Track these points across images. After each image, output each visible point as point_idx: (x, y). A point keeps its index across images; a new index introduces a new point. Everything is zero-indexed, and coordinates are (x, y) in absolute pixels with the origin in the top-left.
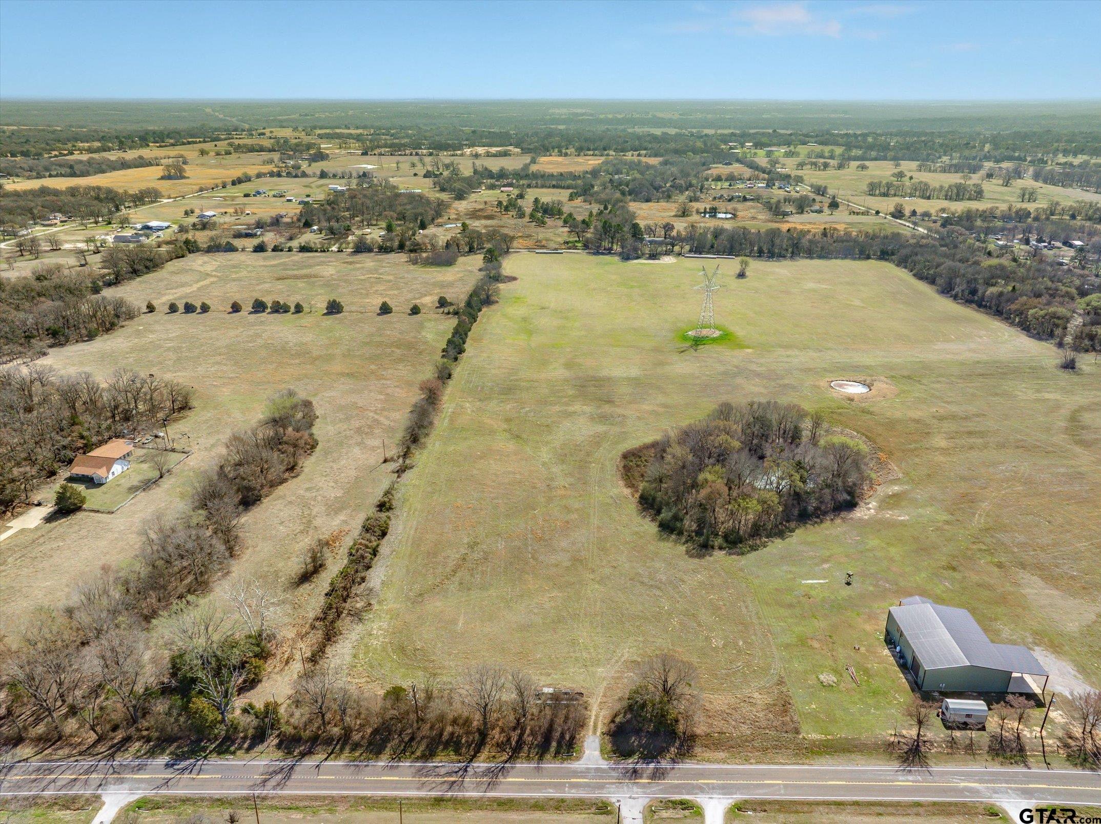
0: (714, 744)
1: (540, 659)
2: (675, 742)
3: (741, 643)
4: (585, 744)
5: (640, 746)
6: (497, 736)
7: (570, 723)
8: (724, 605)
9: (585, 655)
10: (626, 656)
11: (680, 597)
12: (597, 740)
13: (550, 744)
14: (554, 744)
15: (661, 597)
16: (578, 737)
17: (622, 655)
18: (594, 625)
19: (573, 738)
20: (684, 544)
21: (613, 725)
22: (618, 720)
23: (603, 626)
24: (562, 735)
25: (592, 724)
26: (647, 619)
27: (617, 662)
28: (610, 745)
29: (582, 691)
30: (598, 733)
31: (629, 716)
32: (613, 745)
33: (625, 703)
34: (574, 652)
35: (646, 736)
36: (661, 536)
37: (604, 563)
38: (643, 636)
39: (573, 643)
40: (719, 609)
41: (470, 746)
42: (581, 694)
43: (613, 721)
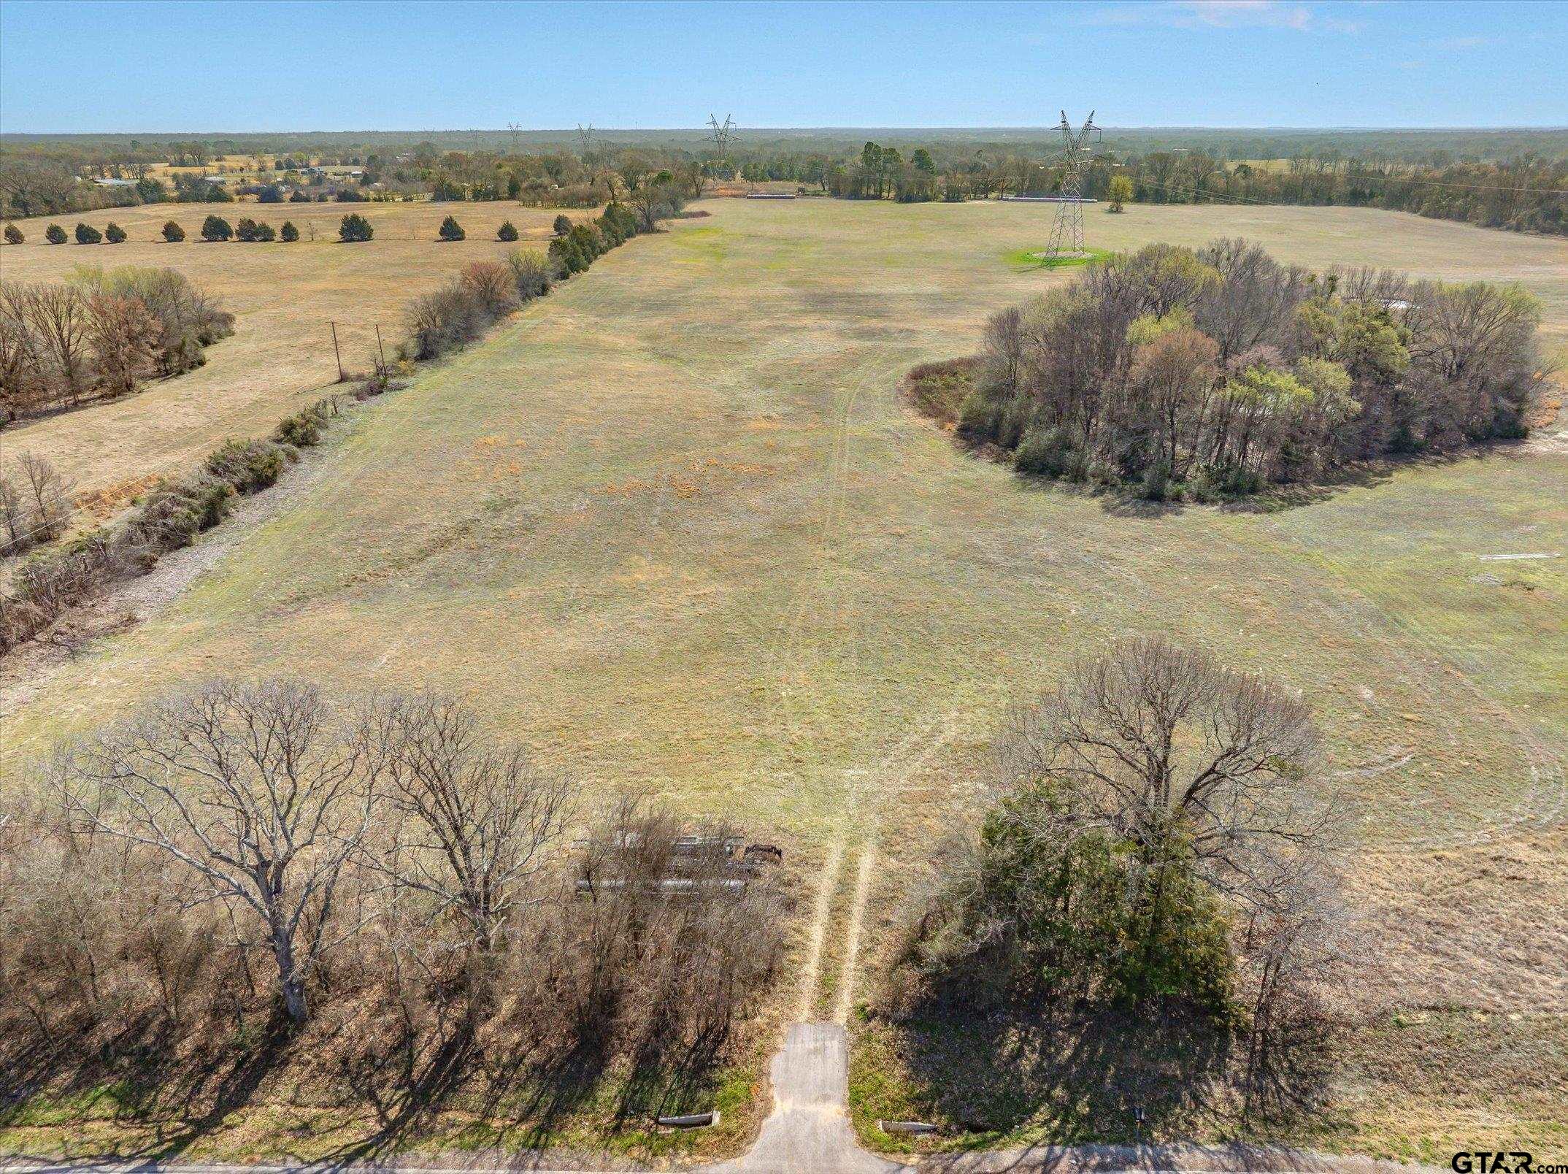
0: (1425, 1064)
1: (629, 743)
2: (1223, 1052)
3: (1367, 693)
4: (776, 1064)
5: (1049, 1074)
6: (350, 1027)
7: (708, 966)
8: (1264, 604)
9: (795, 729)
10: (951, 732)
11: (1114, 589)
12: (835, 1047)
13: (602, 1062)
14: (622, 1065)
15: (1052, 589)
16: (740, 1028)
17: (937, 731)
18: (836, 652)
19: (716, 1035)
20: (1093, 495)
21: (910, 975)
22: (935, 948)
23: (863, 655)
24: (663, 1027)
25: (811, 969)
26: (1015, 636)
27: (917, 748)
28: (900, 1071)
29: (777, 840)
30: (842, 1014)
31: (991, 927)
32: (917, 1066)
33: (970, 868)
34: (760, 721)
35: (1074, 1026)
36: (1024, 486)
37: (869, 528)
38: (1008, 679)
39: (756, 700)
40: (1250, 612)
41: (209, 1070)
42: (773, 853)
43: (912, 956)
